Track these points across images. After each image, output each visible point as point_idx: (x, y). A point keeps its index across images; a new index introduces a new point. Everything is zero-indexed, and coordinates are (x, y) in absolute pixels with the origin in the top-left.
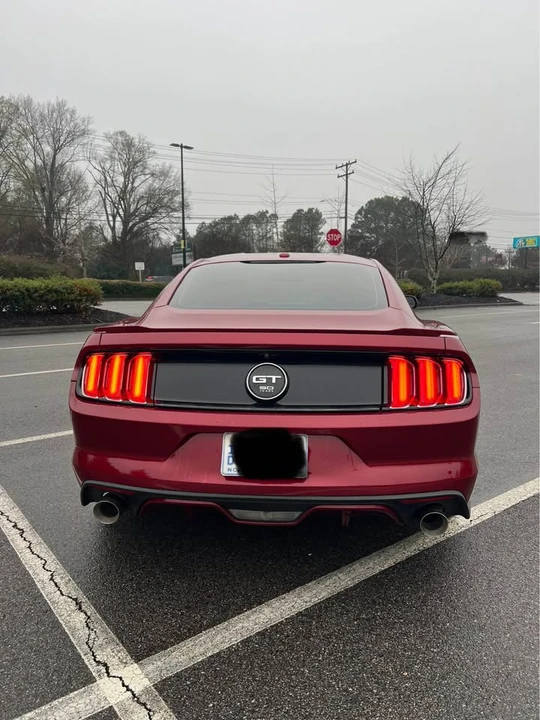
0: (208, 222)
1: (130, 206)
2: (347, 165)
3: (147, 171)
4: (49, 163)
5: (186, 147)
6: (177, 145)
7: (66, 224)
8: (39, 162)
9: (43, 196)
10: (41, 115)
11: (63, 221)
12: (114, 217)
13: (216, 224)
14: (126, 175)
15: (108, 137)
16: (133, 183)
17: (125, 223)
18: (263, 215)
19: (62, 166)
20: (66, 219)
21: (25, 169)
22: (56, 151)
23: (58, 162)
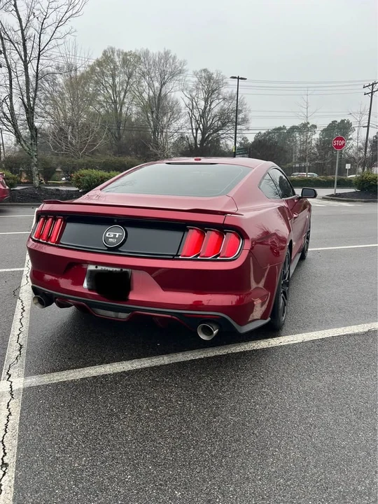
0: (263, 132)
1: (207, 122)
2: (373, 85)
3: (221, 97)
4: (158, 93)
5: (242, 79)
6: (235, 78)
7: (166, 135)
8: (151, 94)
9: (153, 117)
10: (154, 62)
11: (164, 134)
12: (197, 130)
13: (269, 133)
14: (206, 100)
15: (196, 74)
16: (210, 106)
17: (203, 134)
18: (305, 125)
19: (165, 95)
20: (166, 132)
21: (143, 99)
22: (162, 85)
23: (163, 93)
